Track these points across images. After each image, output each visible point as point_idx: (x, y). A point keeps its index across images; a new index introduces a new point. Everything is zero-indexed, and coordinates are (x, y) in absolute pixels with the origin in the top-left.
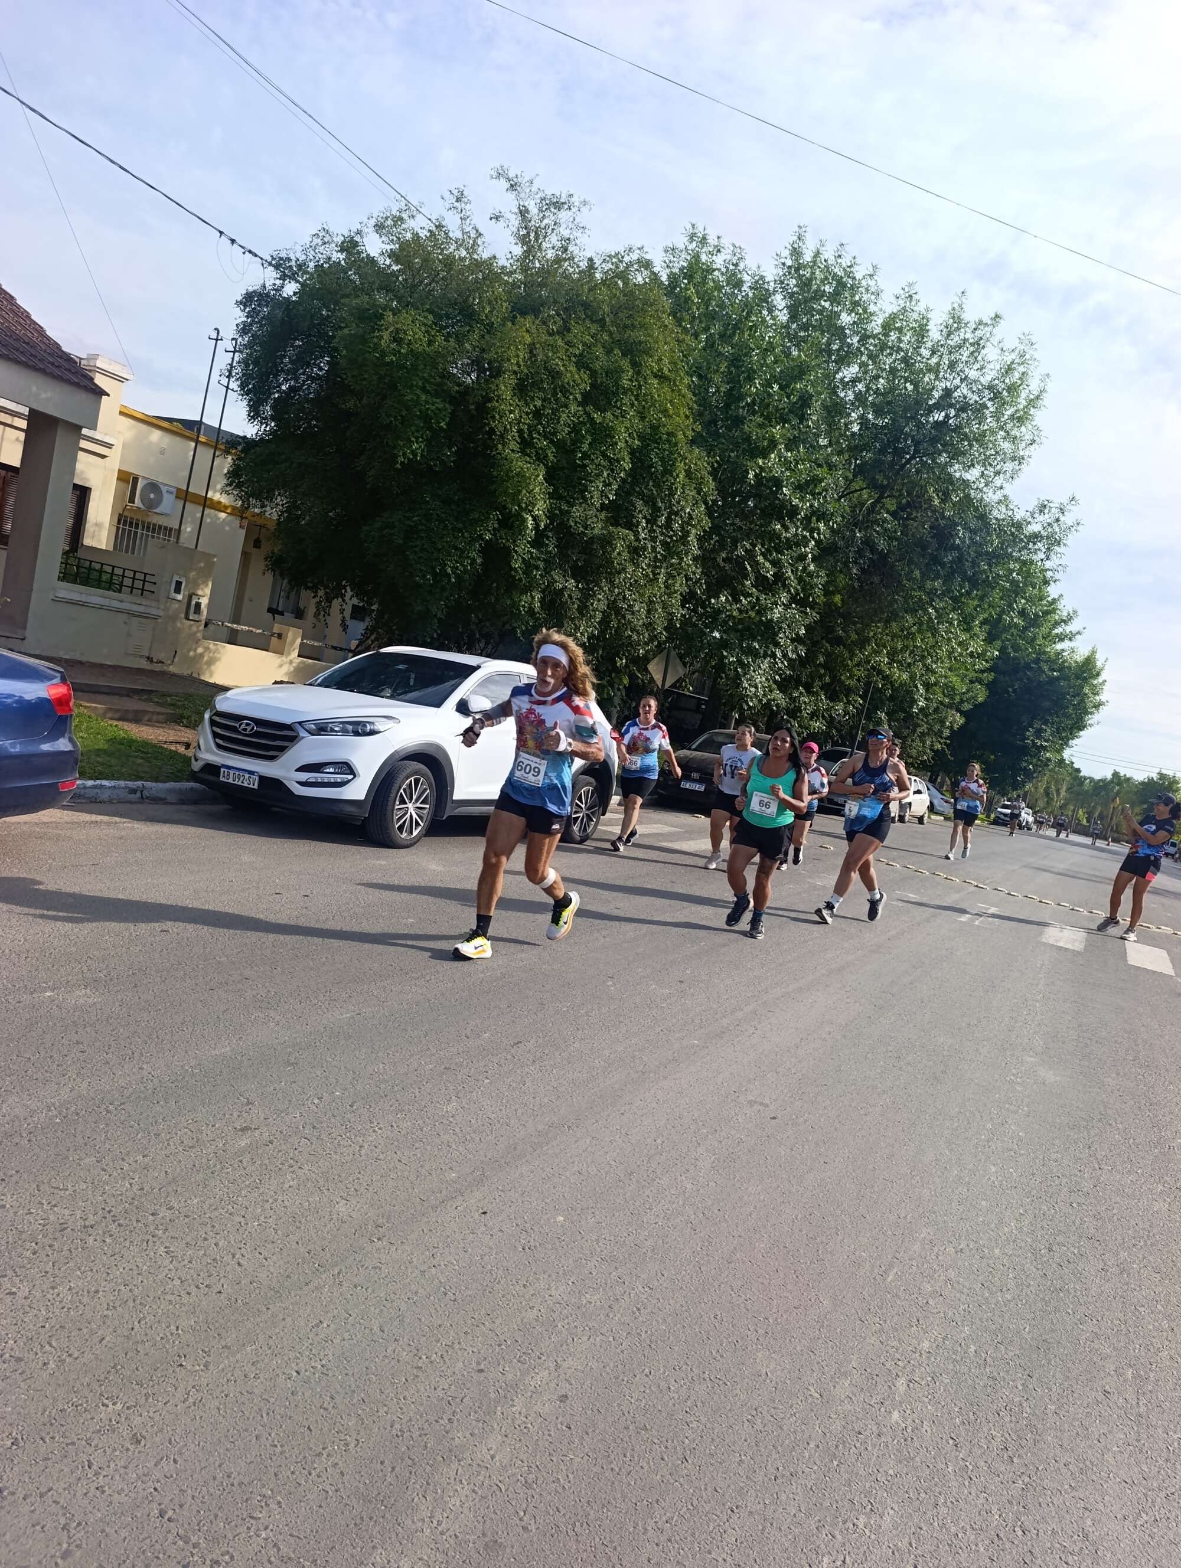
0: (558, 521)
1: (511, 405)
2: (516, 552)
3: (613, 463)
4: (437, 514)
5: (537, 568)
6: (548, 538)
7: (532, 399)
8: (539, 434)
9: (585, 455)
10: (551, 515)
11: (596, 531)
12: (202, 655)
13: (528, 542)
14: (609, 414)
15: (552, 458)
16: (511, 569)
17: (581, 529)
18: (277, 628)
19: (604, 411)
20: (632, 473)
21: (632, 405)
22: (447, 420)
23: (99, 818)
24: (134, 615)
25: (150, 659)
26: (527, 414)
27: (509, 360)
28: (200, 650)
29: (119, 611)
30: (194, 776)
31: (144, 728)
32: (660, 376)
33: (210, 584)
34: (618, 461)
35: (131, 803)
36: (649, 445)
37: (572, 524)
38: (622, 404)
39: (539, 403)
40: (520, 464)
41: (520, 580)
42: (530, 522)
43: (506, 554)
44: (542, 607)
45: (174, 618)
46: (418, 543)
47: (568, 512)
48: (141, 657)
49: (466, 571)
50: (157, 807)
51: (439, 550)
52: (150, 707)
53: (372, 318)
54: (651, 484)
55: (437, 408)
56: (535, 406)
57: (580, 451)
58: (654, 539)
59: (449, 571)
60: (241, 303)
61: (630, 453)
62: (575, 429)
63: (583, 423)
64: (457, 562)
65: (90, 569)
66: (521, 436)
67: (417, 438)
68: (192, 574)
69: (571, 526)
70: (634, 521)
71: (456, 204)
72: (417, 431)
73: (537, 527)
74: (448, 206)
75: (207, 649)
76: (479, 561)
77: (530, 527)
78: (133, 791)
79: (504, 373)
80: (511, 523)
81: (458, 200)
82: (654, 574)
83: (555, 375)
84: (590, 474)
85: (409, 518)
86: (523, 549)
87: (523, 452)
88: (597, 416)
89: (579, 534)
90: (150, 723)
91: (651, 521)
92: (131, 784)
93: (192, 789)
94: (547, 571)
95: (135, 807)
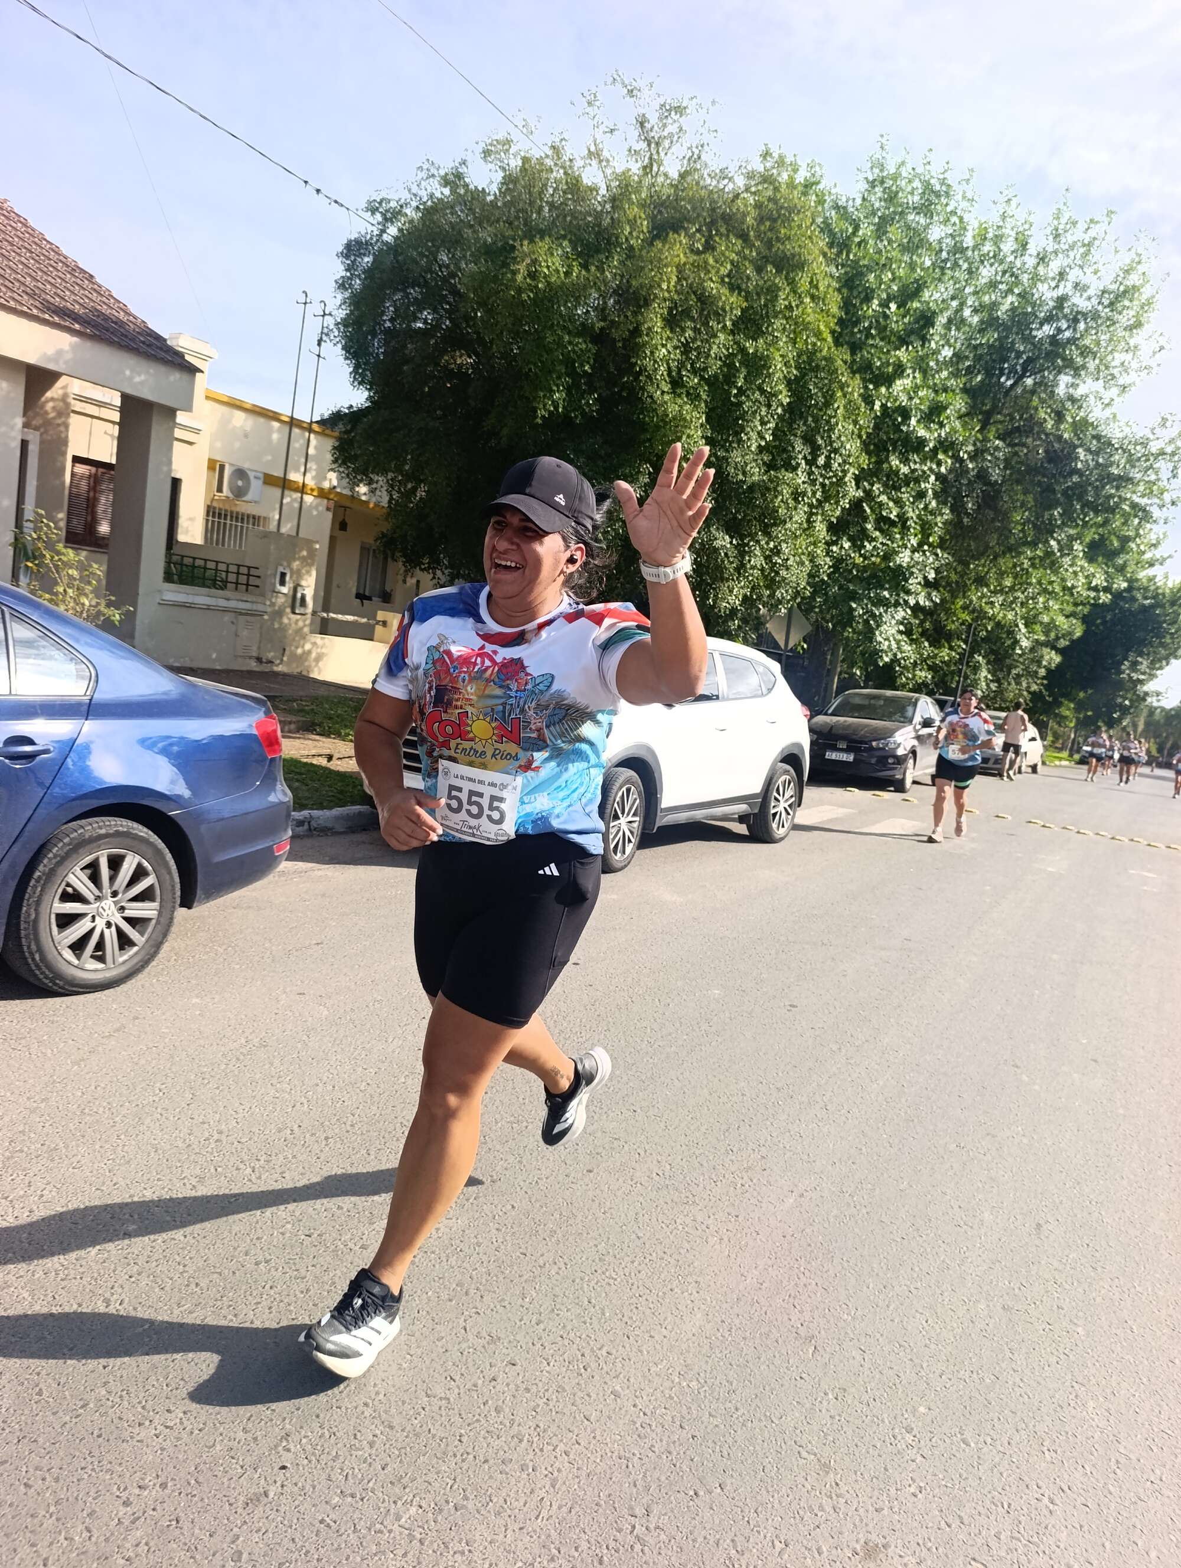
1: (662, 338)
3: (770, 397)
7: (683, 330)
8: (689, 371)
12: (309, 652)
14: (761, 342)
15: (705, 397)
18: (380, 615)
19: (755, 339)
20: (790, 409)
21: (784, 329)
22: (592, 361)
24: (241, 614)
25: (259, 660)
26: (676, 349)
27: (659, 286)
28: (308, 646)
29: (226, 610)
33: (314, 573)
34: (775, 395)
36: (806, 374)
37: (731, 471)
38: (773, 330)
39: (689, 333)
40: (672, 406)
45: (280, 613)
47: (726, 459)
48: (250, 657)
53: (501, 251)
54: (809, 419)
55: (581, 350)
56: (685, 338)
57: (736, 387)
58: (812, 483)
60: (341, 254)
61: (787, 385)
62: (728, 363)
63: (735, 355)
65: (194, 567)
66: (669, 374)
67: (558, 386)
68: (296, 564)
69: (730, 474)
70: (793, 463)
75: (314, 644)
79: (655, 300)
83: (704, 300)
84: (746, 413)
87: (674, 393)
88: (750, 346)
89: (737, 482)
91: (811, 462)
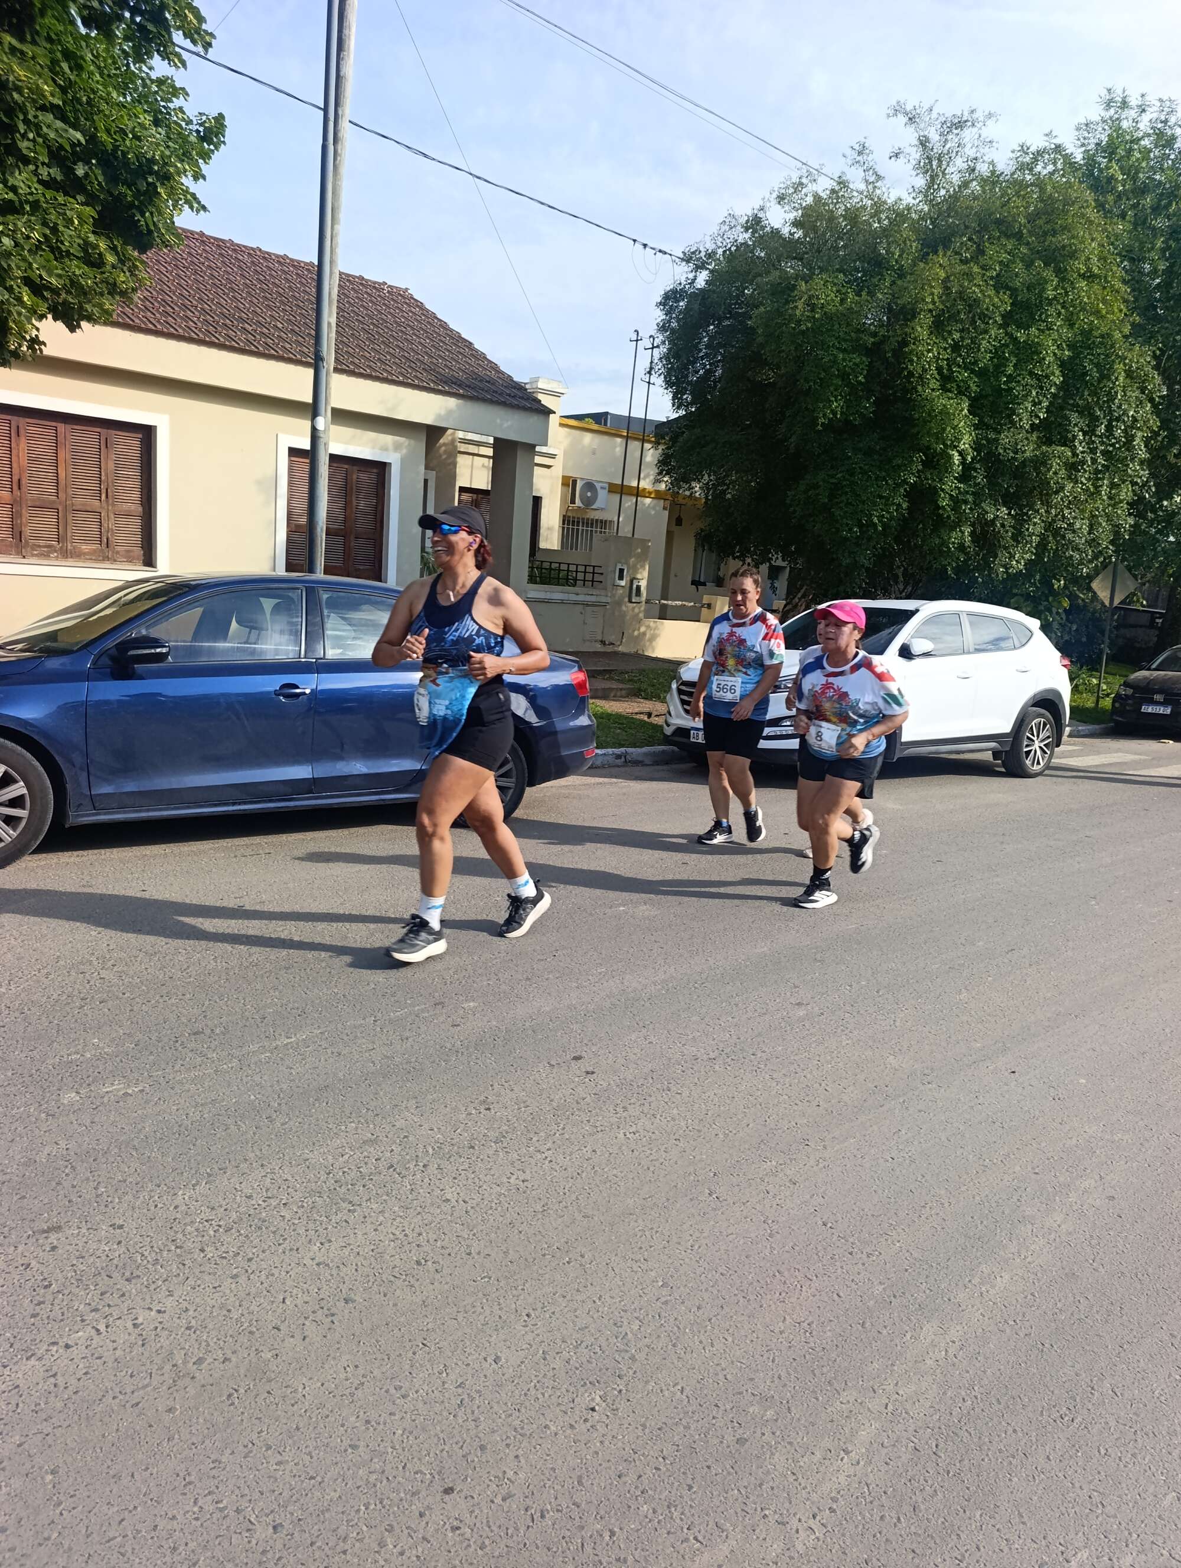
0: (986, 452)
1: (928, 344)
2: (943, 490)
3: (1041, 381)
4: (860, 468)
5: (966, 502)
6: (975, 470)
7: (950, 333)
8: (959, 366)
9: (1010, 378)
10: (977, 446)
11: (1028, 454)
12: (644, 634)
13: (956, 478)
14: (1033, 330)
15: (974, 388)
16: (938, 507)
17: (1011, 455)
18: (706, 599)
19: (1027, 327)
20: (1064, 387)
21: (1059, 314)
22: (865, 372)
23: (601, 780)
24: (588, 605)
25: (603, 642)
26: (945, 349)
27: (924, 300)
28: (643, 629)
29: (576, 603)
30: (667, 740)
31: (612, 703)
32: (1089, 277)
33: (647, 567)
34: (1047, 377)
35: (618, 766)
36: (1082, 353)
37: (1001, 451)
38: (1047, 316)
39: (957, 336)
40: (943, 401)
41: (949, 517)
42: (957, 458)
43: (934, 492)
44: (973, 541)
45: (619, 603)
46: (844, 498)
47: (997, 440)
48: (596, 641)
49: (892, 518)
50: (638, 768)
51: (863, 502)
52: (614, 685)
53: (785, 290)
54: (1086, 393)
55: (855, 364)
56: (953, 340)
57: (1005, 375)
58: (1093, 451)
59: (876, 520)
60: (660, 303)
61: (1060, 366)
62: (997, 353)
63: (1006, 346)
64: (882, 510)
65: (551, 569)
66: (940, 373)
67: (836, 397)
68: (632, 561)
69: (1000, 454)
70: (1070, 436)
71: (858, 158)
72: (836, 390)
73: (963, 462)
74: (850, 163)
75: (648, 627)
76: (905, 506)
77: (957, 462)
78: (618, 757)
79: (919, 314)
80: (936, 462)
81: (860, 153)
82: (1096, 487)
83: (972, 303)
84: (1017, 396)
85: (833, 476)
86: (950, 485)
87: (944, 389)
88: (1021, 335)
89: (1009, 460)
90: (616, 699)
91: (1090, 432)
92: (618, 751)
93: (663, 752)
94: (977, 504)
95: (623, 769)
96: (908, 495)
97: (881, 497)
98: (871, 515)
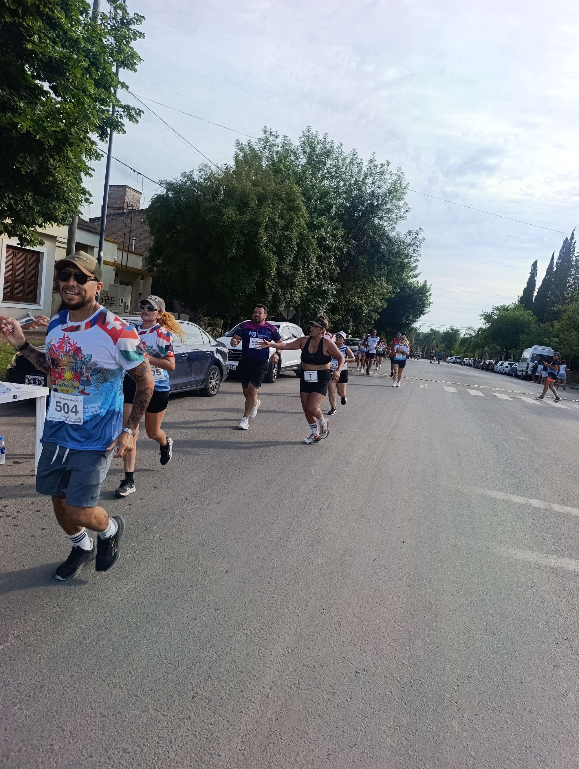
2: (267, 283)
4: (241, 273)
10: (277, 270)
11: (289, 273)
13: (271, 280)
16: (265, 288)
17: (285, 273)
19: (288, 231)
20: (297, 251)
22: (244, 241)
36: (302, 241)
39: (270, 232)
40: (267, 255)
42: (273, 273)
43: (264, 284)
46: (236, 283)
47: (281, 268)
51: (243, 285)
54: (303, 254)
57: (283, 246)
61: (297, 245)
62: (280, 239)
63: (282, 237)
67: (234, 248)
69: (282, 272)
76: (255, 287)
83: (274, 223)
84: (286, 254)
85: (232, 275)
87: (266, 249)
96: (256, 284)
97: (248, 284)
98: (246, 290)
